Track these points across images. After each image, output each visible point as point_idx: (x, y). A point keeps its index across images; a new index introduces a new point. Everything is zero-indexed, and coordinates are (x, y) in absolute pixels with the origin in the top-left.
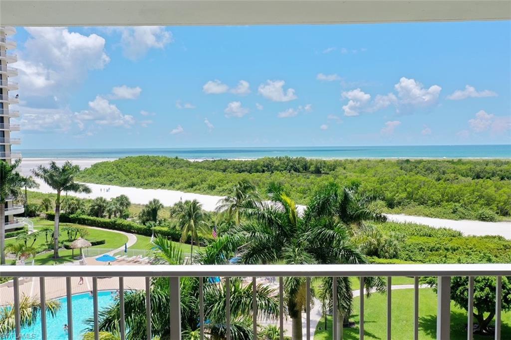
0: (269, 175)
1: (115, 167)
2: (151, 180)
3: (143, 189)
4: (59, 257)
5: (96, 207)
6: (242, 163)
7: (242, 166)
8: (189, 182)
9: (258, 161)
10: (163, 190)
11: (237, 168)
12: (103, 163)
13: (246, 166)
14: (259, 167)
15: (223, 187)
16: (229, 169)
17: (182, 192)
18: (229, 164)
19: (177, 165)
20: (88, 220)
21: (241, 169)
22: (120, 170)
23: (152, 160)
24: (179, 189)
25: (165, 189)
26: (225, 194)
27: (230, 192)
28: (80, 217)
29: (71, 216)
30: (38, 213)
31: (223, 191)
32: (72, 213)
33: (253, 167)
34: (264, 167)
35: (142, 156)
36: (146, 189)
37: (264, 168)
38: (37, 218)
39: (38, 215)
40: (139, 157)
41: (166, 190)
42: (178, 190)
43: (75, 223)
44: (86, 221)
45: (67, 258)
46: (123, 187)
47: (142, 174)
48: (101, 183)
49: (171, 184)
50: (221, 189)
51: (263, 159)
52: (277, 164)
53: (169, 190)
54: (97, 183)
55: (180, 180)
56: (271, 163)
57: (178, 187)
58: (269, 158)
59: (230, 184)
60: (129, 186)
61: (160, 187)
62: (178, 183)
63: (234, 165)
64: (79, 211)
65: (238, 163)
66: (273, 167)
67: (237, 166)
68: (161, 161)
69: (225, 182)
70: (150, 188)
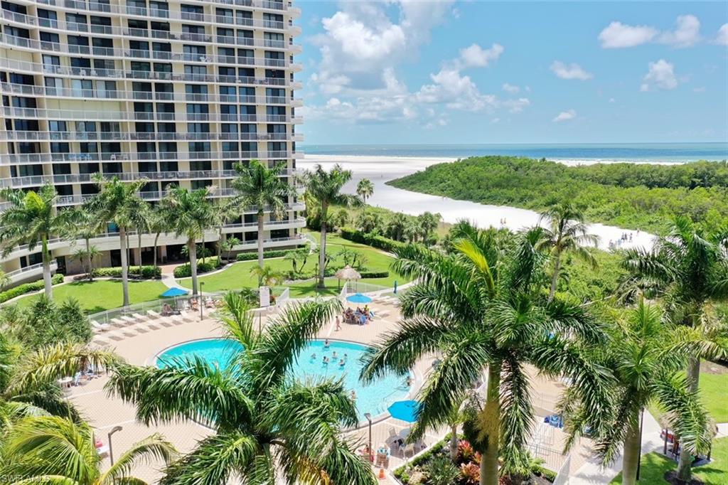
0: (684, 192)
1: (451, 172)
2: (494, 191)
3: (482, 204)
4: (324, 288)
5: (394, 227)
6: (654, 170)
7: (654, 175)
8: (547, 198)
9: (685, 168)
10: (509, 207)
11: (643, 178)
12: (439, 166)
13: (661, 175)
14: (684, 178)
15: (598, 209)
16: (628, 179)
17: (535, 213)
18: (631, 172)
19: (542, 171)
20: (383, 242)
21: (652, 180)
22: (457, 175)
23: (503, 162)
24: (531, 208)
25: (512, 206)
26: (600, 219)
27: (608, 217)
28: (374, 238)
29: (366, 235)
30: (336, 227)
31: (598, 214)
32: (367, 231)
33: (673, 176)
34: (695, 177)
35: (490, 157)
36: (486, 204)
37: (694, 180)
38: (334, 234)
39: (335, 231)
40: (487, 157)
41: (514, 208)
42: (529, 209)
43: (369, 245)
44: (382, 245)
45: (332, 291)
46: (457, 199)
47: (485, 183)
48: (430, 193)
49: (522, 199)
50: (595, 211)
51: (696, 163)
52: (721, 174)
53: (518, 207)
54: (426, 193)
55: (536, 193)
56: (710, 172)
57: (530, 204)
58: (708, 163)
59: (612, 205)
60: (464, 198)
61: (505, 203)
62: (531, 198)
63: (639, 173)
64: (375, 230)
65: (646, 169)
66: (713, 179)
67: (645, 175)
68: (516, 163)
69: (604, 200)
70: (492, 204)
